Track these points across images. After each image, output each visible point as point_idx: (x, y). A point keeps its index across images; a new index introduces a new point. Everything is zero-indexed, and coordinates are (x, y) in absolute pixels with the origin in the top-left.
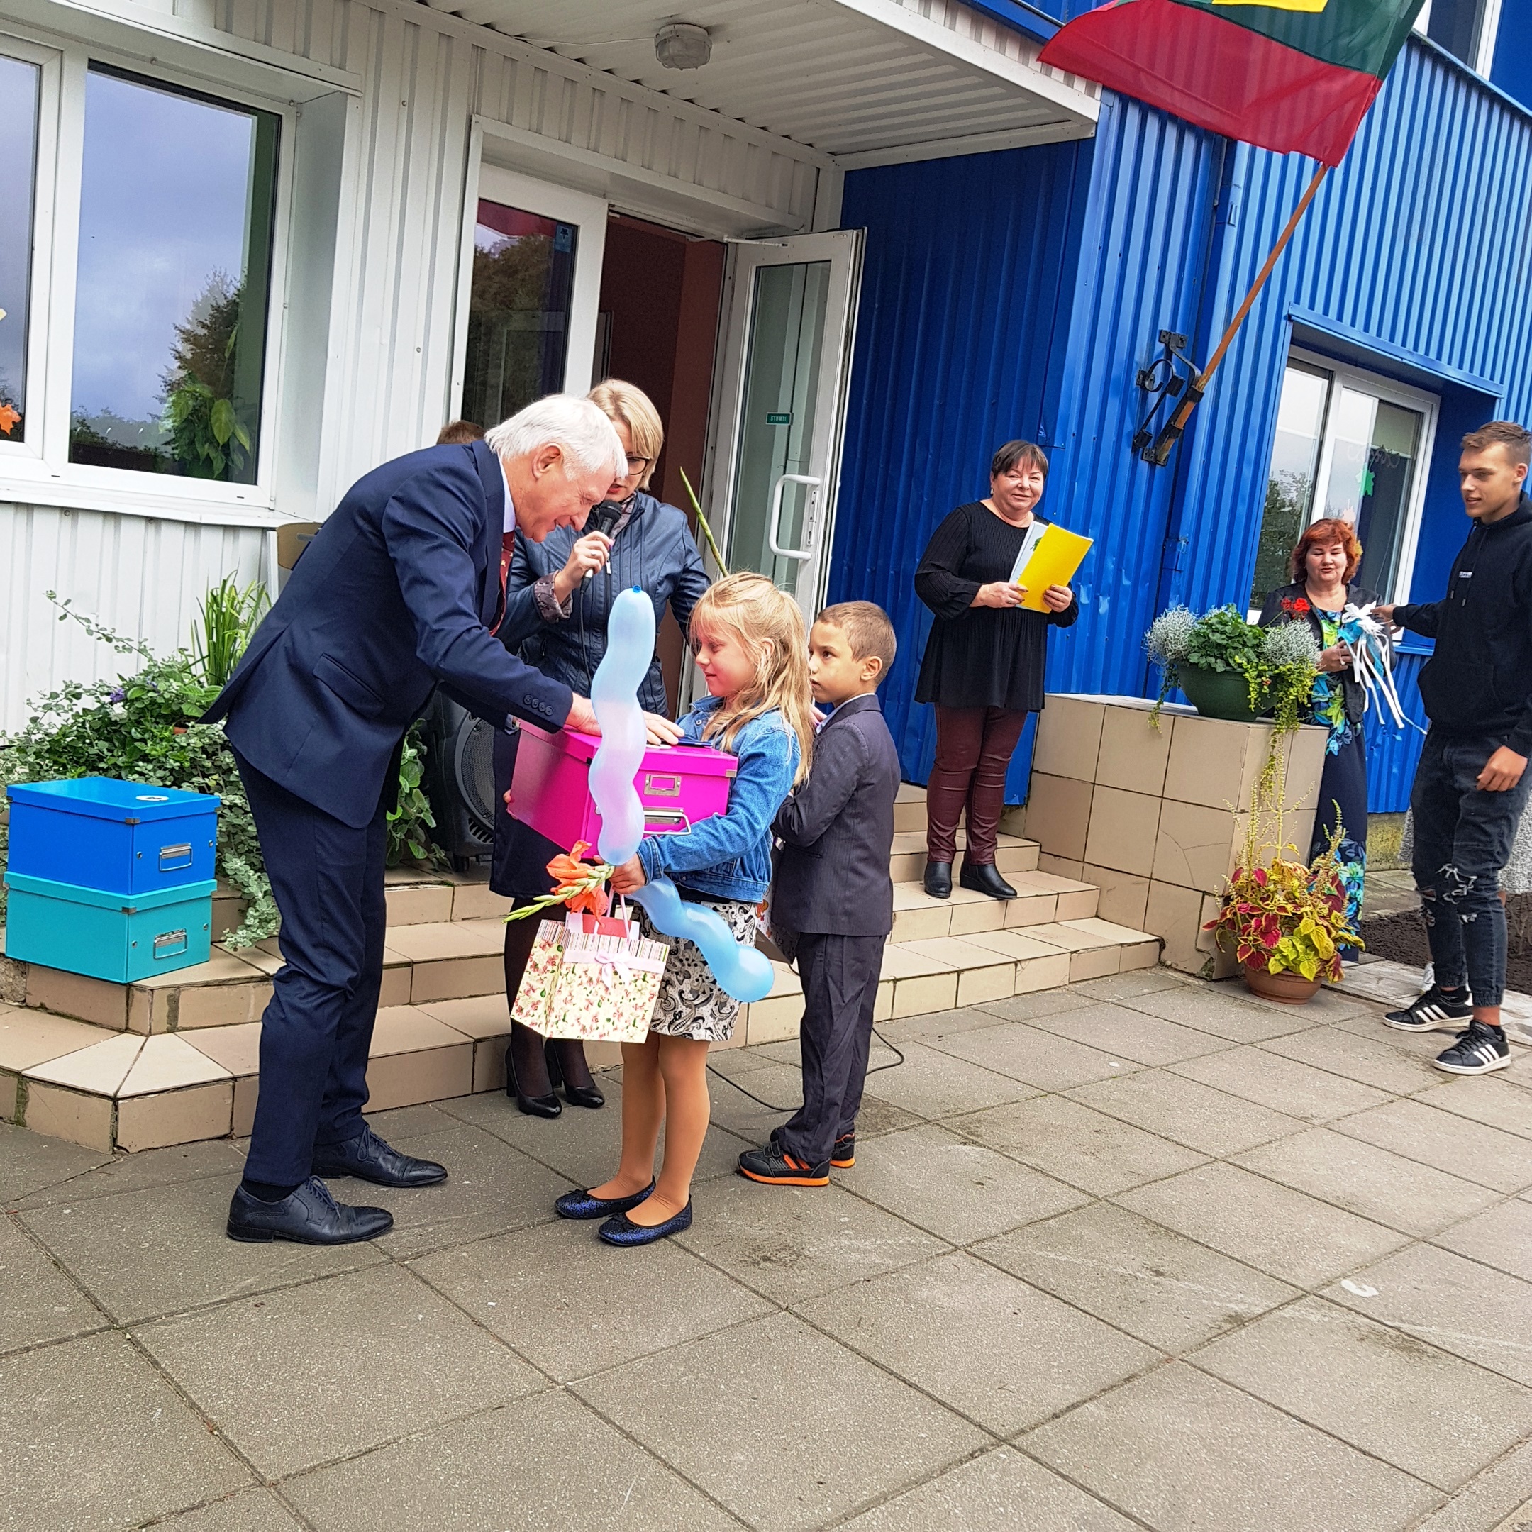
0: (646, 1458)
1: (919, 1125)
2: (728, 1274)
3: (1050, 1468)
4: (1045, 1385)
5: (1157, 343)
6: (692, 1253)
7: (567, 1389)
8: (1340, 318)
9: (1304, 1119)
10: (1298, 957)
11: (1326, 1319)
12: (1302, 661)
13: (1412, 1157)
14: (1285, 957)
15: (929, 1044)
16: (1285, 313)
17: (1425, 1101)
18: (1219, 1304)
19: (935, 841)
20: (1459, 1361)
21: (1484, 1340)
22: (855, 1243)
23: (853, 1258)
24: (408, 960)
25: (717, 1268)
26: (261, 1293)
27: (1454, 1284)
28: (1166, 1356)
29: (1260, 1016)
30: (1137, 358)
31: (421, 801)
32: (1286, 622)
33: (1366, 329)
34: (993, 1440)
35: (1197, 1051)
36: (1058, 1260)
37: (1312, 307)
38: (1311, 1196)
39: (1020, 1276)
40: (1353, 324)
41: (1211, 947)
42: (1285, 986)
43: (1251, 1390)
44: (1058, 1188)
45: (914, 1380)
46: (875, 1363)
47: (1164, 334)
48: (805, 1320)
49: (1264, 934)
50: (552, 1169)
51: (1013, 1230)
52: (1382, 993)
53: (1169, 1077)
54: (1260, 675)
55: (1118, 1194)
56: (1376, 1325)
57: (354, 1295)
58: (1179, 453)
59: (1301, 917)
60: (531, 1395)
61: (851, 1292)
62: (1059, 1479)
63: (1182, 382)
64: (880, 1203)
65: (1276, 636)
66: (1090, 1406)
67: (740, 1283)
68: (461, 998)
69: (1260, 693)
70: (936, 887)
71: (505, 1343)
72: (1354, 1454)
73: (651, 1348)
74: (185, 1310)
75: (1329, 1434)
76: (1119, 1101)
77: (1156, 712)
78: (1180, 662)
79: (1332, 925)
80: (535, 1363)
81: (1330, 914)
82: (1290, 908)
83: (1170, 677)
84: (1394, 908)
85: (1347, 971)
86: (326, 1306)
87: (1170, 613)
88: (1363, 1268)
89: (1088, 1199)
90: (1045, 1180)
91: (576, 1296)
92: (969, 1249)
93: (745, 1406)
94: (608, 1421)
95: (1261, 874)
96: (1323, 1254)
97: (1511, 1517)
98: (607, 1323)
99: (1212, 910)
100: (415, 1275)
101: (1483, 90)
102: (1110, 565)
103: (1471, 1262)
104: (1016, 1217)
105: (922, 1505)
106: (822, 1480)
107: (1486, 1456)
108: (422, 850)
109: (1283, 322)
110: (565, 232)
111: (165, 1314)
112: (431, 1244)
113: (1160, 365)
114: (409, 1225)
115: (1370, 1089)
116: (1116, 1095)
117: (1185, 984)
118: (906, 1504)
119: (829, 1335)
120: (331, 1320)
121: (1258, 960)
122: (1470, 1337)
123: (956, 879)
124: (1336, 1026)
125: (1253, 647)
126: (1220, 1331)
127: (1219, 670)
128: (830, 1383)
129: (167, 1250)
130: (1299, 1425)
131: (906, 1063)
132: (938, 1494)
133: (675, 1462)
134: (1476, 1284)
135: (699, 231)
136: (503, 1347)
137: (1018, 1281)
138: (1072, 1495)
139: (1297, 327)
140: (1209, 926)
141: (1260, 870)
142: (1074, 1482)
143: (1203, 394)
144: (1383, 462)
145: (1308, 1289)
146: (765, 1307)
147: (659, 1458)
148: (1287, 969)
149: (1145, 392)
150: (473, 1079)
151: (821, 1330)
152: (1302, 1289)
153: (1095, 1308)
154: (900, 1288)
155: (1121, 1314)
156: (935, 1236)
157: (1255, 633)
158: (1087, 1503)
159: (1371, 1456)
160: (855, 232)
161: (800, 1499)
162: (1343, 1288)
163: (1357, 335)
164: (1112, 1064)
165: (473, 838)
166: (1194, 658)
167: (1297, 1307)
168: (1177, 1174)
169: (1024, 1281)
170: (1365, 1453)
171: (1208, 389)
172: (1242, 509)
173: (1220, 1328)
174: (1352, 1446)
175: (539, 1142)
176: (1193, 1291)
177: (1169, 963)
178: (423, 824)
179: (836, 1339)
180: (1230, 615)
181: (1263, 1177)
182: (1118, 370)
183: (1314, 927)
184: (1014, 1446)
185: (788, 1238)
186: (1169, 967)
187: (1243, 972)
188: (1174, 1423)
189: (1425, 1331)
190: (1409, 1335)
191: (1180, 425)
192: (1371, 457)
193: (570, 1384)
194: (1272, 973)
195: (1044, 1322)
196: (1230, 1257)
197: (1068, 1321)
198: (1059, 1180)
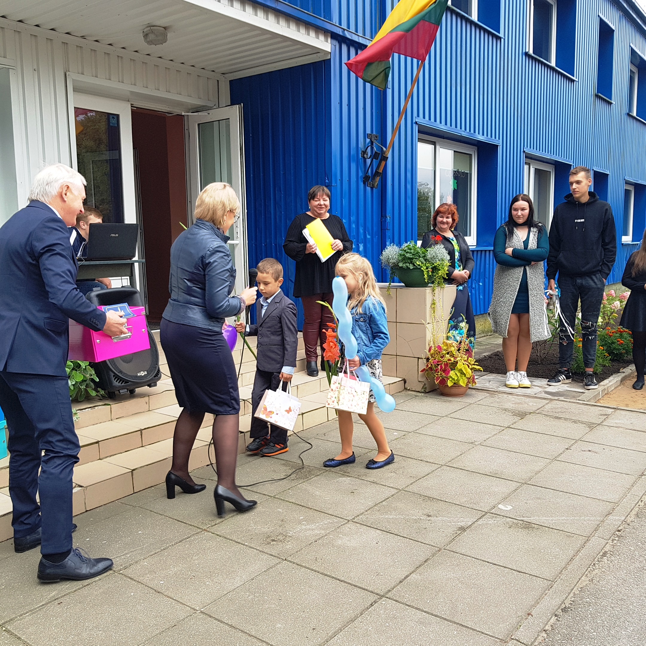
0: (241, 634)
1: (324, 472)
2: (258, 550)
3: (403, 604)
4: (394, 570)
5: (367, 139)
6: (242, 544)
7: (202, 612)
8: (435, 121)
9: (472, 443)
10: (458, 378)
11: (495, 522)
12: (443, 260)
13: (515, 451)
14: (453, 379)
15: (321, 438)
16: (414, 121)
17: (516, 428)
18: (454, 524)
19: (309, 353)
20: (547, 528)
21: (554, 518)
22: (308, 527)
23: (309, 533)
24: (96, 441)
25: (253, 548)
26: (59, 598)
27: (539, 498)
28: (439, 549)
29: (448, 404)
30: (360, 146)
31: (91, 371)
32: (434, 245)
33: (446, 124)
34: (379, 597)
35: (426, 423)
36: (389, 518)
37: (424, 117)
38: (480, 473)
39: (376, 527)
40: (441, 123)
41: (424, 379)
42: (455, 391)
43: (473, 556)
44: (383, 489)
45: (342, 579)
46: (326, 575)
47: (369, 135)
48: (294, 563)
49: (444, 371)
50: (175, 520)
51: (369, 509)
52: (491, 387)
53: (418, 435)
54: (427, 268)
55: (407, 487)
56: (514, 521)
57: (101, 590)
58: (382, 183)
59: (457, 363)
60: (187, 618)
61: (310, 547)
62: (407, 607)
63: (379, 154)
64: (315, 508)
65: (431, 252)
66: (413, 575)
67: (264, 552)
68: (121, 453)
69: (428, 276)
70: (312, 372)
71: (171, 598)
72: (515, 573)
73: (233, 587)
74: (27, 612)
75: (505, 567)
76: (400, 448)
77: (389, 288)
78: (395, 267)
79: (469, 363)
80: (186, 604)
81: (468, 359)
82: (452, 359)
83: (392, 273)
84: (489, 352)
85: (477, 380)
86: (90, 598)
87: (388, 247)
88: (505, 499)
89: (396, 491)
90: (377, 486)
91: (197, 572)
92: (353, 520)
93: (277, 604)
94: (222, 622)
95: (439, 347)
96: (489, 496)
97: (577, 586)
98: (213, 581)
99: (423, 364)
100: (126, 576)
101: (476, 25)
102: (361, 231)
103: (544, 489)
104: (370, 503)
105: (356, 629)
106: (314, 628)
107: (563, 564)
108: (94, 392)
109: (414, 125)
110: (113, 118)
111: (19, 616)
112: (130, 562)
113: (369, 148)
114: (119, 555)
115: (494, 426)
116: (399, 446)
117: (416, 396)
118: (349, 630)
119: (305, 567)
120: (94, 603)
121: (443, 382)
122: (549, 518)
123: (319, 367)
124: (477, 403)
125: (423, 257)
126: (457, 535)
127: (411, 268)
128: (309, 587)
129: (13, 587)
130: (493, 566)
131: (313, 448)
132: (361, 623)
133: (253, 633)
134: (547, 497)
135: (171, 111)
136: (171, 600)
137: (375, 530)
138: (413, 613)
139: (420, 126)
140: (422, 371)
141: (439, 346)
142: (413, 607)
143: (388, 158)
144: (459, 175)
145: (486, 511)
146: (277, 561)
147: (246, 633)
148: (455, 383)
149: (365, 159)
150: (133, 487)
151: (301, 566)
152: (484, 512)
153: (408, 535)
154: (329, 542)
155: (418, 535)
156: (339, 517)
157: (422, 252)
158: (420, 614)
159: (522, 572)
160: (238, 106)
161: (307, 637)
162: (499, 508)
163: (442, 127)
164: (394, 434)
165: (116, 383)
166: (401, 265)
167: (484, 519)
168: (428, 474)
169: (378, 529)
170: (519, 572)
171: (389, 155)
172: (409, 202)
173: (456, 533)
174: (514, 570)
175: (167, 509)
176: (443, 520)
177: (408, 388)
178: (92, 380)
179: (308, 568)
180: (412, 245)
181: (461, 469)
182: (353, 152)
183: (463, 365)
184: (387, 598)
185: (280, 530)
186: (409, 390)
187: (438, 387)
188: (446, 575)
189: (532, 519)
190: (527, 522)
191: (381, 171)
192: (454, 174)
193: (202, 609)
194: (449, 386)
195: (389, 545)
196: (455, 504)
197: (398, 542)
198: (383, 485)
